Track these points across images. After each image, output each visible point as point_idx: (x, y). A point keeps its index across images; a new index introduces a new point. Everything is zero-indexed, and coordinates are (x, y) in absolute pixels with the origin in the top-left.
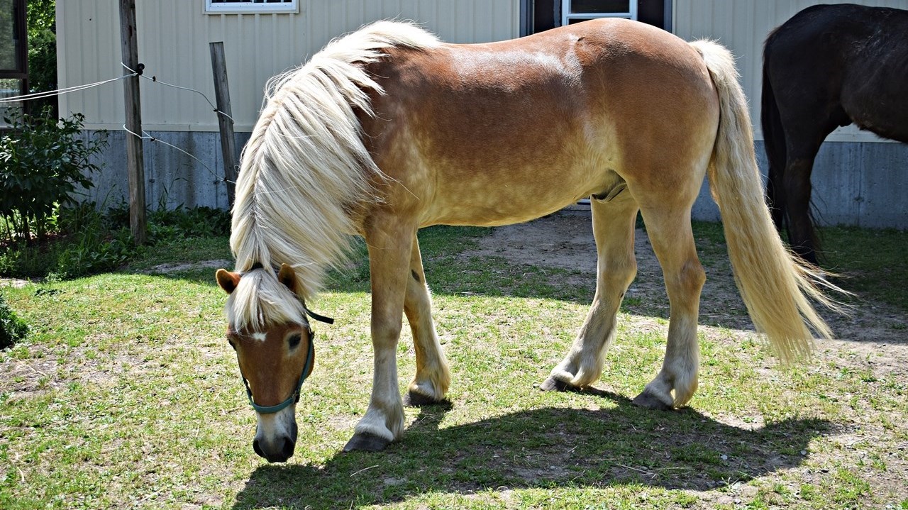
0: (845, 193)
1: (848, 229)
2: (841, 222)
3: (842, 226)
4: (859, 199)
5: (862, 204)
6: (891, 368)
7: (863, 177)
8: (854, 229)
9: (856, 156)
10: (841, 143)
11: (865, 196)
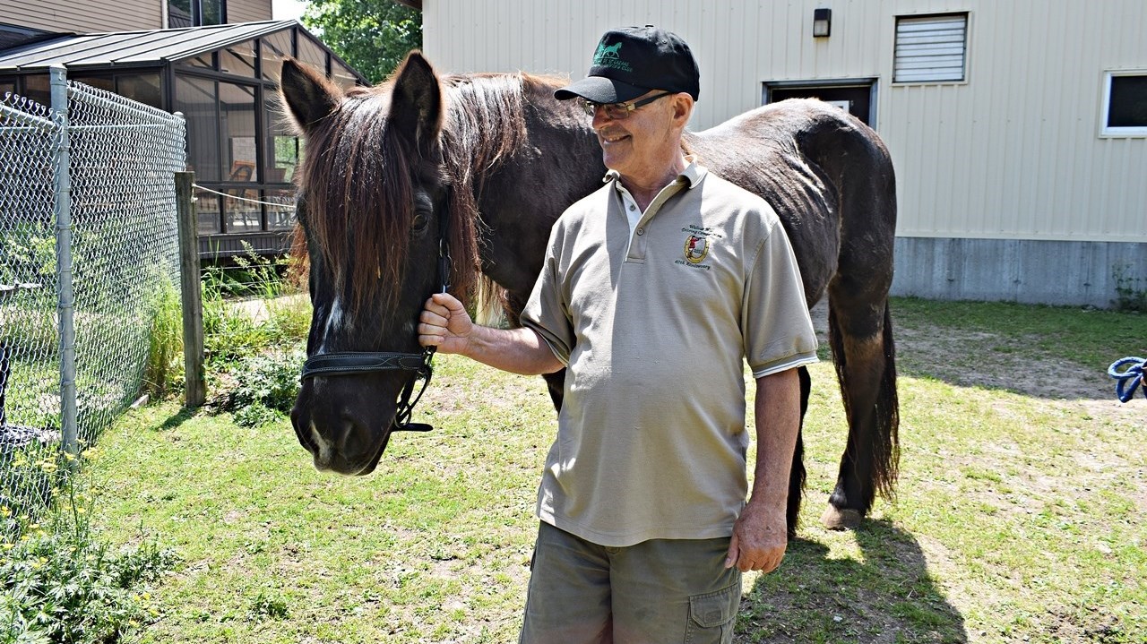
0: (1006, 277)
1: (1008, 303)
2: (1003, 298)
3: (1003, 302)
4: (1017, 282)
5: (1019, 286)
6: (1100, 410)
7: (1020, 265)
8: (1013, 304)
9: (1015, 250)
10: (1004, 240)
11: (1022, 280)
